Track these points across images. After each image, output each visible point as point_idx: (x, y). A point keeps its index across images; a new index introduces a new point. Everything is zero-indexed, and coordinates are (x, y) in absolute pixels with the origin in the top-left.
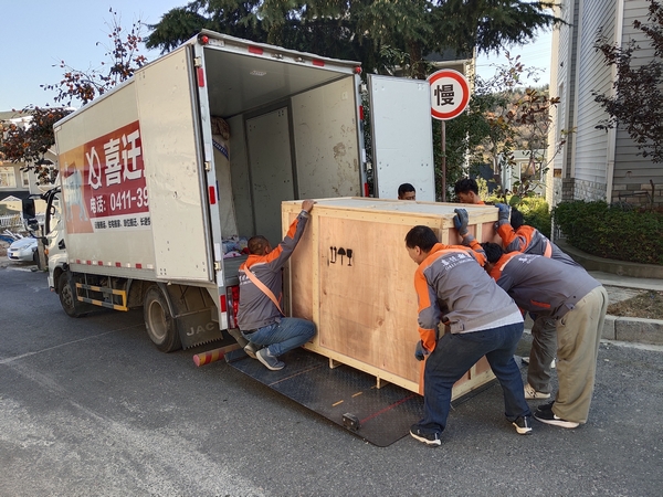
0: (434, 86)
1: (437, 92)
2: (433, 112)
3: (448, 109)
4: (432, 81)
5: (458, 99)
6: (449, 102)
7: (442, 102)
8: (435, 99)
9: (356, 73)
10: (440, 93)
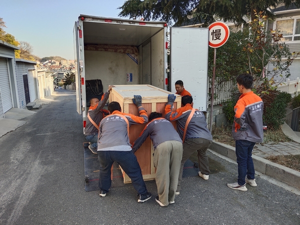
0: (211, 31)
1: (212, 34)
2: (209, 43)
3: (217, 42)
4: (210, 28)
5: (223, 37)
6: (218, 38)
7: (215, 38)
8: (211, 37)
9: (165, 26)
10: (214, 34)
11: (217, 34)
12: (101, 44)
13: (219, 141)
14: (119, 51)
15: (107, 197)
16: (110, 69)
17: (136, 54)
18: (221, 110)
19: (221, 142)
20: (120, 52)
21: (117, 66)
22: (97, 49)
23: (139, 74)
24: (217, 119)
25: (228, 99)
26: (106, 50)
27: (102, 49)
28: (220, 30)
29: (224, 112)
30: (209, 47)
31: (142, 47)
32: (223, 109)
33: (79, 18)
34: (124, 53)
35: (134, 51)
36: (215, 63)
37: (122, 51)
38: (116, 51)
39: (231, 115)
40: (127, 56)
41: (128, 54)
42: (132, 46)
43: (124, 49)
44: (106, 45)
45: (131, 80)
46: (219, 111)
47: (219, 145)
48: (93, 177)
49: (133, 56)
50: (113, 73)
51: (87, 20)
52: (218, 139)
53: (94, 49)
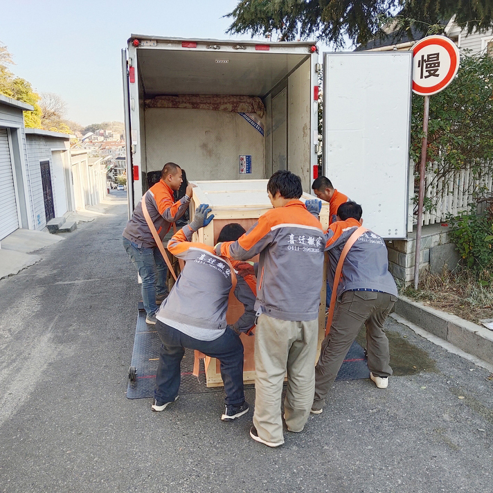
0: (418, 57)
1: (420, 64)
2: (414, 86)
3: (432, 82)
4: (415, 51)
5: (443, 70)
6: (433, 73)
7: (426, 74)
8: (417, 70)
9: (312, 52)
10: (425, 64)
11: (431, 65)
12: (184, 95)
13: (431, 305)
14: (222, 107)
15: (167, 413)
16: (204, 146)
17: (259, 112)
18: (444, 235)
19: (436, 307)
20: (225, 110)
21: (219, 139)
22: (176, 106)
23: (266, 157)
24: (432, 255)
25: (461, 210)
26: (195, 106)
27: (188, 105)
28: (438, 54)
29: (451, 241)
30: (413, 93)
31: (272, 97)
32: (449, 234)
33: (129, 41)
34: (234, 111)
35: (256, 107)
36: (425, 130)
37: (230, 107)
38: (216, 109)
39: (466, 247)
40: (240, 119)
41: (242, 114)
42: (252, 96)
43: (233, 103)
44: (197, 95)
45: (249, 170)
46: (438, 237)
47: (429, 314)
48: (146, 371)
49: (253, 117)
50: (210, 156)
51: (146, 46)
52: (430, 299)
53: (170, 105)
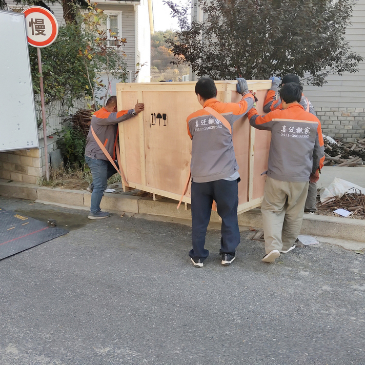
0: (29, 20)
1: (31, 23)
2: (29, 40)
3: (41, 38)
4: (26, 14)
5: (48, 31)
6: (41, 32)
8: (30, 29)
10: (34, 26)
11: (38, 26)
24: (52, 158)
28: (43, 20)
32: (58, 142)
36: (41, 71)
46: (53, 145)
52: (62, 185)
